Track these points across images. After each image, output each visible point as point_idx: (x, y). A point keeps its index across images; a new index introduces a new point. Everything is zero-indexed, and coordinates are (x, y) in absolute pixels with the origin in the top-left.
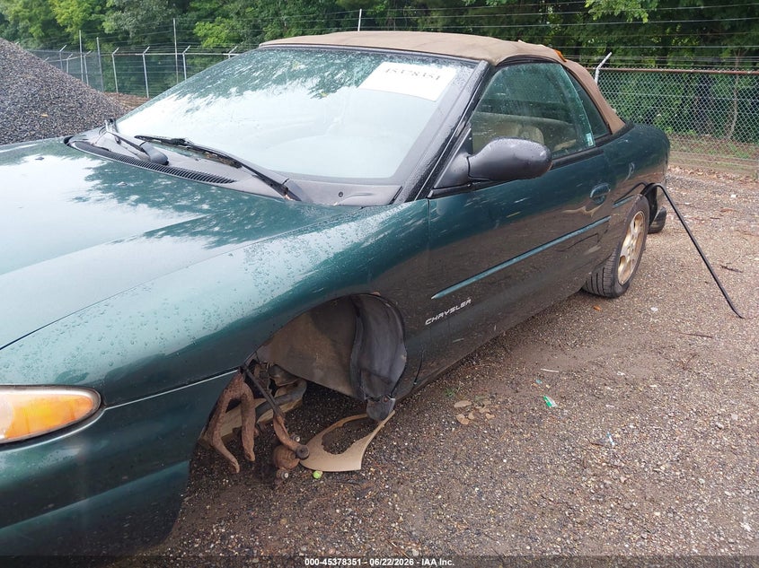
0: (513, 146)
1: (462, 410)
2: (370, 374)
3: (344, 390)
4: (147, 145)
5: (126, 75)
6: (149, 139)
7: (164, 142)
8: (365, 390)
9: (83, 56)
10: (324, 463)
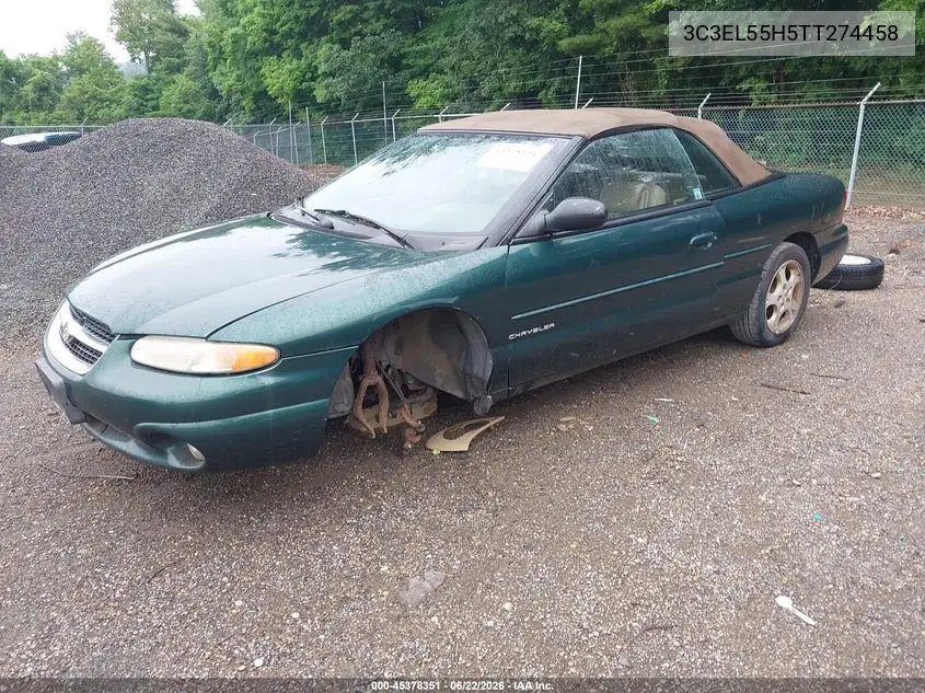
0: (575, 204)
1: (564, 423)
2: (471, 376)
3: (459, 394)
4: (320, 216)
5: (336, 144)
6: (323, 212)
7: (333, 213)
8: (472, 392)
9: (293, 127)
10: (439, 445)
